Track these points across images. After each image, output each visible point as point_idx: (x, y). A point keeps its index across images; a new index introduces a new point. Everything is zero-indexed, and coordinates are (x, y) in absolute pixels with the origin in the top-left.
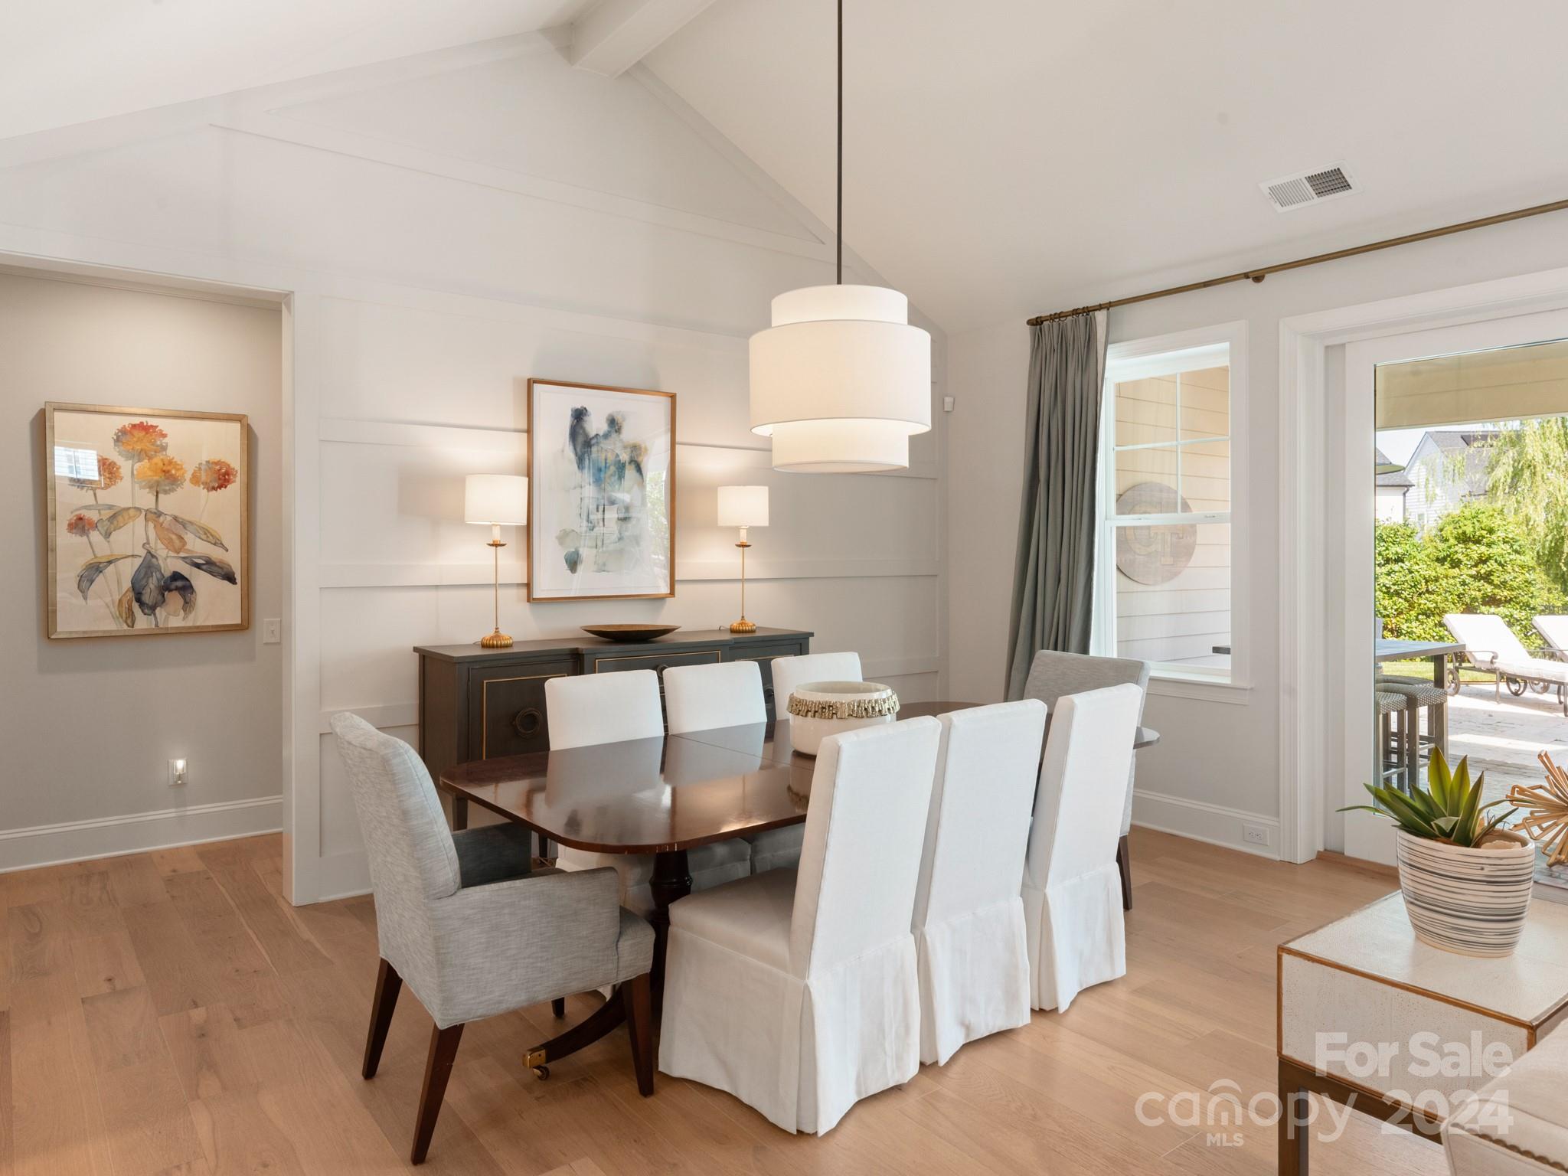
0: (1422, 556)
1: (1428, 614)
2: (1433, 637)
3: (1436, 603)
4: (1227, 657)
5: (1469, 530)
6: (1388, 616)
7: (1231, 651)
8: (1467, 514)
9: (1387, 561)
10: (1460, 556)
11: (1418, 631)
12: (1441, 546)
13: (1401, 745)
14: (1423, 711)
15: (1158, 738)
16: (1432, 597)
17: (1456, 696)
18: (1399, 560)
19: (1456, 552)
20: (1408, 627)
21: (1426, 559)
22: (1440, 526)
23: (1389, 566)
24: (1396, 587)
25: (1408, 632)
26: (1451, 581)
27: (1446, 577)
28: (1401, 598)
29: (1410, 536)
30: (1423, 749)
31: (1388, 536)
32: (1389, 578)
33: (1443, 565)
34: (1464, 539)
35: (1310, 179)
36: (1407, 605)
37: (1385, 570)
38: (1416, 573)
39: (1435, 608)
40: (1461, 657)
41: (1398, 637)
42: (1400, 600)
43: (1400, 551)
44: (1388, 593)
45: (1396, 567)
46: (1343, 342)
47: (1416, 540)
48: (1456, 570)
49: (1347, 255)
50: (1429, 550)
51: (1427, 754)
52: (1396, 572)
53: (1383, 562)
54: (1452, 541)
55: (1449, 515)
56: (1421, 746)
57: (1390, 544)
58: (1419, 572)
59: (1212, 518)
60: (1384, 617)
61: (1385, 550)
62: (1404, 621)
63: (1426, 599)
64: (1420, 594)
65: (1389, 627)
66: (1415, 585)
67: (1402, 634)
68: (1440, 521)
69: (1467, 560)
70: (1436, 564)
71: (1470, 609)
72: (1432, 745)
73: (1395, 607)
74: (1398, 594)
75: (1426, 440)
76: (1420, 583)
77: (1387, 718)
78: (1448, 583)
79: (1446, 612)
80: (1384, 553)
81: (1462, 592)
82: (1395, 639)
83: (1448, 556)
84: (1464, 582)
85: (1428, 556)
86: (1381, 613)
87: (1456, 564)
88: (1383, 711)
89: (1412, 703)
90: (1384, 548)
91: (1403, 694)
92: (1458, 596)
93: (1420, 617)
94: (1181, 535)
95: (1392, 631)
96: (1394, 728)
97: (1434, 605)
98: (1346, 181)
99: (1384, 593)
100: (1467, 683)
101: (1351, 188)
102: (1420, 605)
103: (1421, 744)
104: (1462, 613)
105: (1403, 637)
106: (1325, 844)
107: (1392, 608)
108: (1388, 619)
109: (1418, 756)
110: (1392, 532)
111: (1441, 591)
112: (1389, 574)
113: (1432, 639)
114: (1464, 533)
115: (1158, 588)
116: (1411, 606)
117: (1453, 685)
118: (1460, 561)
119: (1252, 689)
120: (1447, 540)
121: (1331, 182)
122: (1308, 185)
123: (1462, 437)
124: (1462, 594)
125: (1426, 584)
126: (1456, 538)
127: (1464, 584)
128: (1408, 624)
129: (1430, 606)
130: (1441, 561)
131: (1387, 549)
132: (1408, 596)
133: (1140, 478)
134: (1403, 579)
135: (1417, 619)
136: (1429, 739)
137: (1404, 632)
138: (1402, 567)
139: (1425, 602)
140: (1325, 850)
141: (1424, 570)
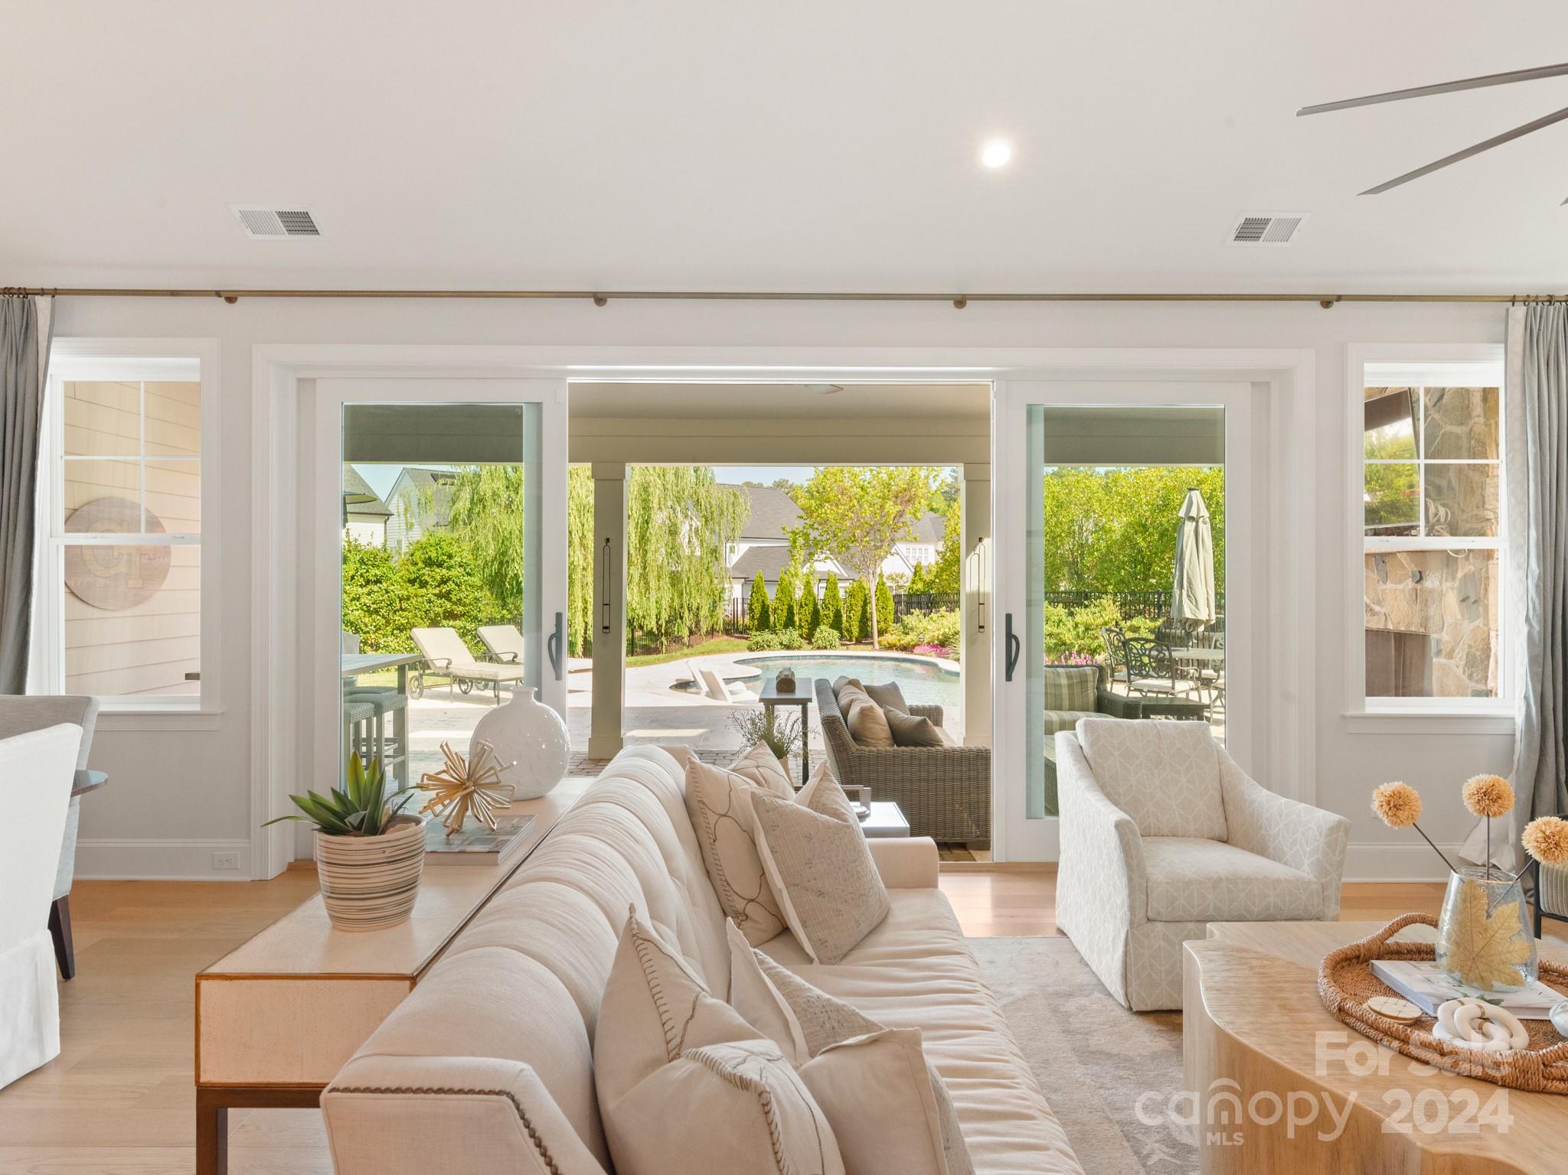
0: (397, 578)
1: (401, 629)
2: (406, 649)
3: (408, 619)
4: (198, 683)
5: (433, 555)
6: (368, 632)
7: (201, 676)
8: (432, 541)
9: (368, 582)
10: (426, 578)
11: (394, 645)
12: (412, 568)
13: (369, 750)
14: (389, 717)
15: (106, 779)
16: (405, 614)
17: (421, 699)
18: (378, 581)
19: (424, 574)
20: (385, 642)
21: (400, 580)
22: (411, 552)
23: (369, 587)
24: (375, 606)
25: (385, 646)
26: (420, 599)
27: (416, 596)
28: (379, 615)
29: (387, 560)
30: (388, 750)
31: (369, 560)
32: (369, 597)
33: (414, 585)
34: (429, 563)
35: (281, 214)
36: (384, 621)
37: (365, 590)
38: (392, 593)
39: (407, 623)
40: (423, 664)
41: (376, 650)
42: (378, 617)
43: (378, 573)
44: (368, 611)
45: (375, 588)
46: (315, 377)
47: (392, 564)
48: (424, 590)
49: (322, 296)
50: (403, 572)
51: (392, 754)
52: (375, 592)
53: (364, 583)
54: (421, 565)
55: (418, 542)
56: (386, 748)
57: (370, 567)
58: (394, 592)
59: (182, 539)
60: (365, 633)
61: (366, 573)
62: (381, 636)
63: (400, 616)
64: (395, 612)
65: (370, 642)
66: (391, 604)
67: (380, 648)
68: (411, 547)
69: (432, 581)
70: (408, 584)
71: (434, 623)
72: (396, 745)
73: (374, 624)
74: (376, 612)
75: (404, 475)
76: (395, 602)
77: (357, 725)
78: (417, 601)
79: (415, 626)
80: (365, 575)
81: (429, 608)
82: (374, 653)
83: (418, 578)
84: (430, 599)
85: (401, 577)
86: (362, 630)
87: (424, 585)
88: (353, 720)
89: (379, 710)
90: (365, 571)
91: (372, 703)
92: (425, 612)
93: (395, 632)
94: (152, 557)
95: (371, 646)
96: (364, 735)
97: (406, 621)
98: (314, 226)
99: (365, 611)
100: (429, 687)
101: (318, 234)
102: (395, 621)
103: (386, 745)
104: (428, 627)
105: (381, 650)
106: (296, 855)
107: (371, 625)
108: (368, 635)
109: (383, 757)
110: (372, 556)
111: (412, 608)
112: (369, 594)
113: (404, 651)
114: (430, 557)
115: (119, 614)
116: (388, 623)
117: (418, 690)
118: (427, 583)
119: (223, 713)
120: (416, 564)
121: (300, 223)
122: (279, 221)
123: (432, 475)
124: (428, 610)
125: (400, 603)
126: (424, 562)
127: (430, 601)
128: (385, 639)
129: (403, 622)
130: (412, 582)
131: (368, 571)
132: (385, 614)
133: (101, 492)
134: (381, 599)
135: (393, 634)
136: (393, 741)
137: (382, 646)
138: (380, 588)
139: (399, 619)
140: (296, 860)
141: (399, 590)
